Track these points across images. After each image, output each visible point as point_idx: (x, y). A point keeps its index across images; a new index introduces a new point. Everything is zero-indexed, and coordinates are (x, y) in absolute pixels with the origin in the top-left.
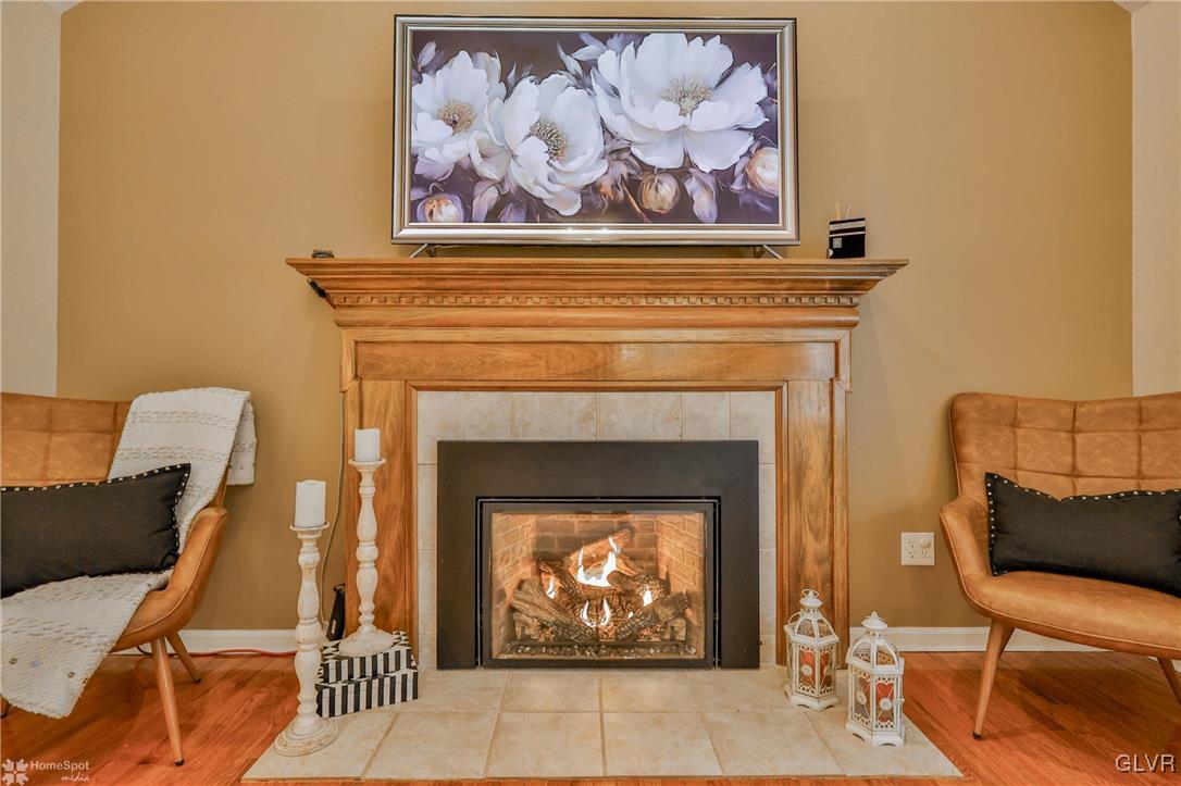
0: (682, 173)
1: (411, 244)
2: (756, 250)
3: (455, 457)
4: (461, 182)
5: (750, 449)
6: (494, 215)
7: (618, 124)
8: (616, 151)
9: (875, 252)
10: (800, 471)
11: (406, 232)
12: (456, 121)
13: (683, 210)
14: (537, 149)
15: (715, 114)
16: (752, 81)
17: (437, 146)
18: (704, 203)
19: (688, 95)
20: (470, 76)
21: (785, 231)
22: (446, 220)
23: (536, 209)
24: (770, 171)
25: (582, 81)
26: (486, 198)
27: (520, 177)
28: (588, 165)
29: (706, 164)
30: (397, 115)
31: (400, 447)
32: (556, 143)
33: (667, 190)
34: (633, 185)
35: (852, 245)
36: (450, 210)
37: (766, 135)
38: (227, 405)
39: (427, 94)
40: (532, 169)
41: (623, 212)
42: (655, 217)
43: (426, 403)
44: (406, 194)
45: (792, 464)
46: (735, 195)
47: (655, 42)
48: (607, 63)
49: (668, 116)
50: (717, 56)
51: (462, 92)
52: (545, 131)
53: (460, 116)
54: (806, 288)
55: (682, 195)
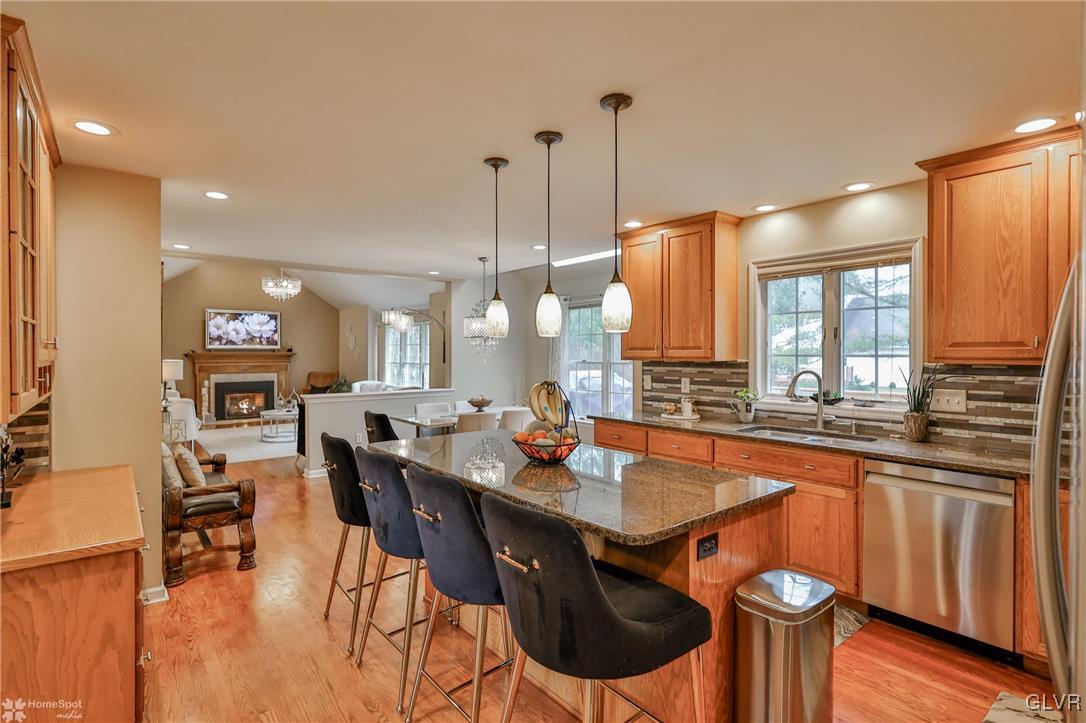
0: (261, 337)
1: (210, 350)
2: (274, 350)
3: (218, 385)
4: (219, 338)
5: (272, 382)
6: (226, 344)
7: (249, 329)
8: (248, 333)
9: (294, 351)
11: (210, 347)
12: (218, 328)
13: (260, 344)
14: (234, 333)
15: (265, 328)
16: (273, 322)
17: (214, 332)
18: (264, 342)
19: (261, 324)
20: (221, 320)
21: (278, 347)
22: (216, 345)
23: (233, 343)
24: (276, 337)
25: (242, 322)
26: (224, 341)
27: (230, 338)
28: (243, 335)
29: (264, 336)
30: (205, 326)
32: (238, 333)
33: (258, 340)
34: (252, 339)
35: (290, 350)
36: (217, 343)
37: (275, 331)
39: (212, 323)
40: (233, 336)
41: (250, 344)
42: (256, 344)
43: (212, 376)
44: (208, 341)
45: (280, 384)
46: (270, 341)
47: (255, 315)
48: (246, 318)
49: (258, 328)
50: (267, 318)
51: (219, 323)
52: (235, 330)
53: (218, 326)
54: (282, 356)
55: (261, 342)
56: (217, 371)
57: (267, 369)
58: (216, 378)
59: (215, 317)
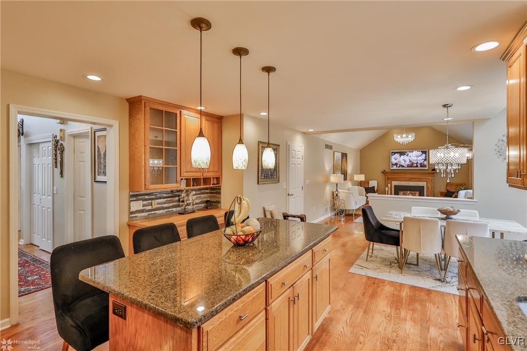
0: (417, 163)
1: (392, 170)
2: (424, 170)
3: (395, 186)
4: (396, 164)
5: (424, 187)
7: (411, 159)
8: (410, 161)
10: (429, 188)
11: (392, 168)
13: (417, 166)
14: (403, 161)
15: (420, 158)
16: (424, 155)
17: (394, 161)
18: (419, 166)
19: (418, 156)
20: (397, 156)
21: (427, 168)
22: (395, 167)
23: (403, 166)
24: (426, 163)
25: (407, 156)
26: (398, 166)
27: (401, 164)
28: (408, 163)
29: (419, 162)
30: (390, 159)
31: (391, 185)
32: (405, 162)
33: (415, 165)
34: (412, 164)
35: (434, 170)
36: (395, 166)
37: (425, 160)
38: (376, 182)
39: (393, 157)
40: (403, 163)
41: (411, 167)
42: (414, 167)
43: (393, 182)
44: (391, 165)
45: (428, 188)
46: (422, 165)
47: (414, 152)
48: (410, 154)
49: (416, 158)
50: (421, 153)
51: (396, 157)
52: (403, 160)
53: (396, 159)
54: (429, 173)
55: (417, 165)
56: (395, 180)
57: (420, 180)
58: (394, 183)
59: (395, 154)
